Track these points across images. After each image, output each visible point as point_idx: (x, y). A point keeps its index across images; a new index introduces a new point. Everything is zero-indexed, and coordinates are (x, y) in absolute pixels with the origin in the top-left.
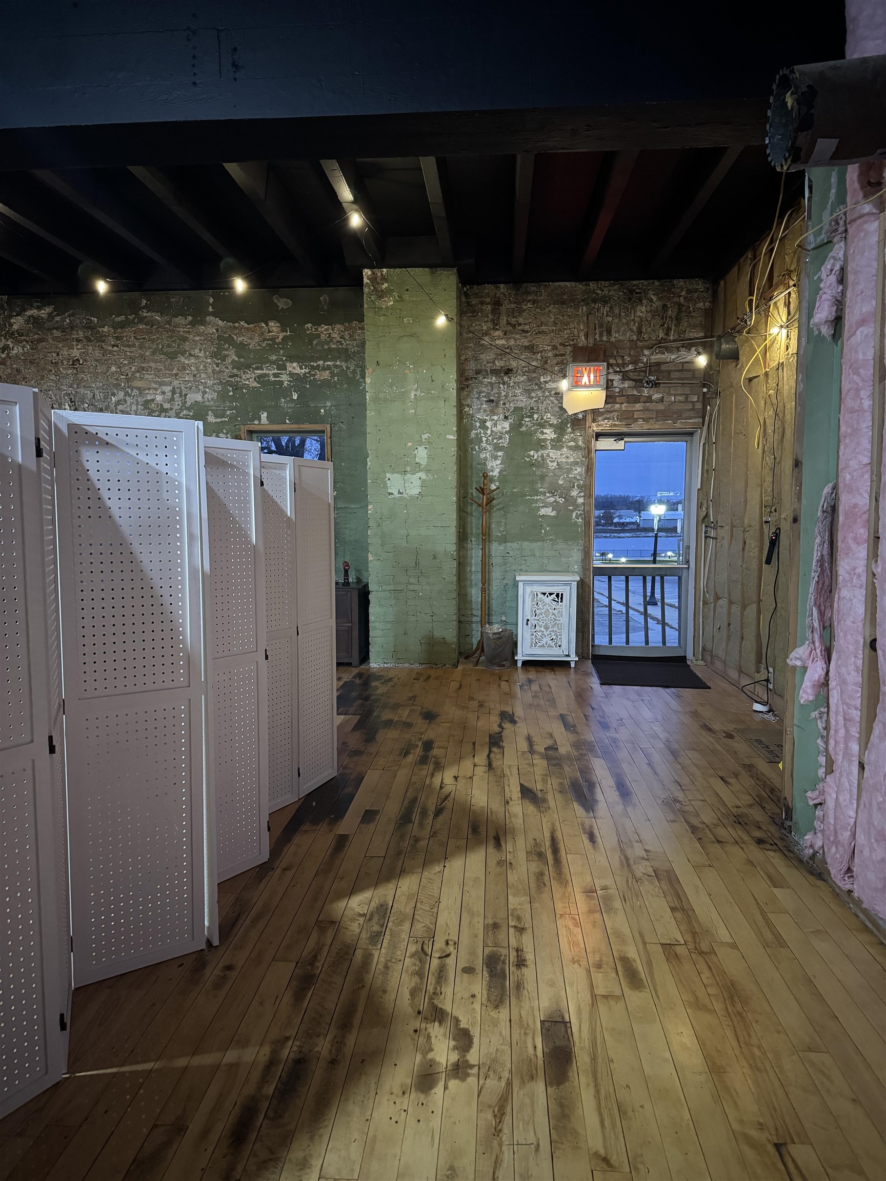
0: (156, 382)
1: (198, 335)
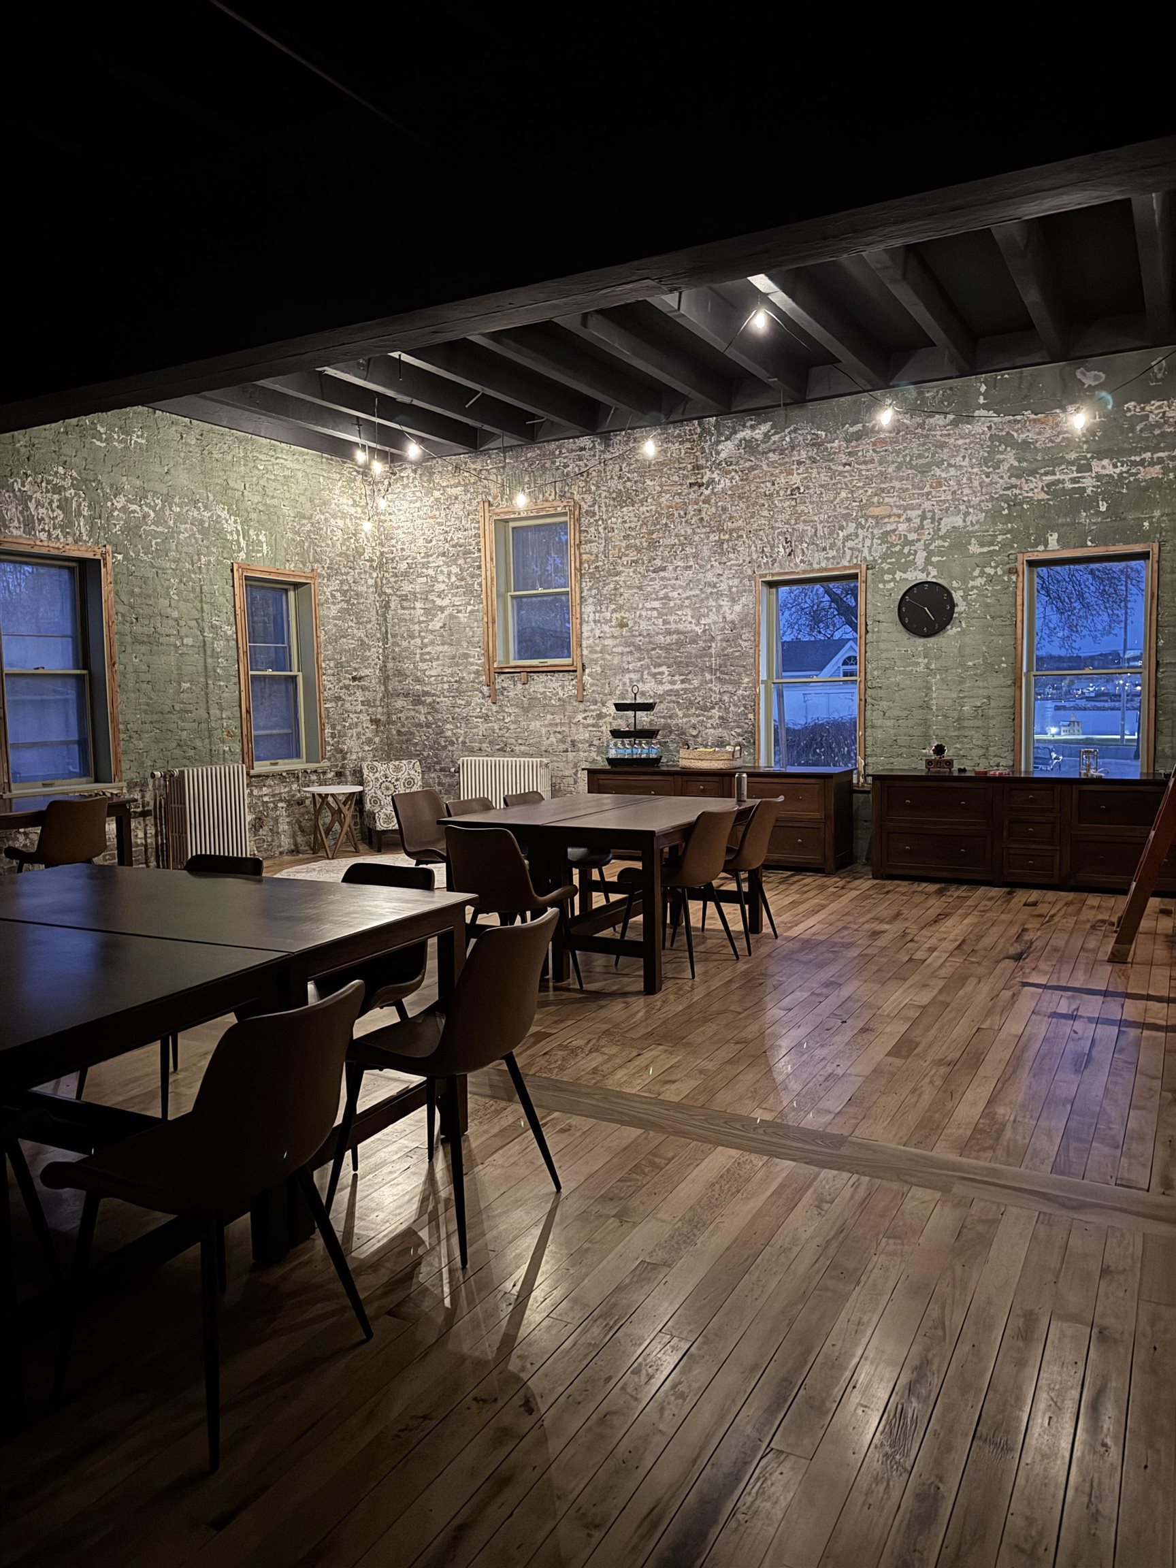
0: (899, 507)
1: (962, 438)
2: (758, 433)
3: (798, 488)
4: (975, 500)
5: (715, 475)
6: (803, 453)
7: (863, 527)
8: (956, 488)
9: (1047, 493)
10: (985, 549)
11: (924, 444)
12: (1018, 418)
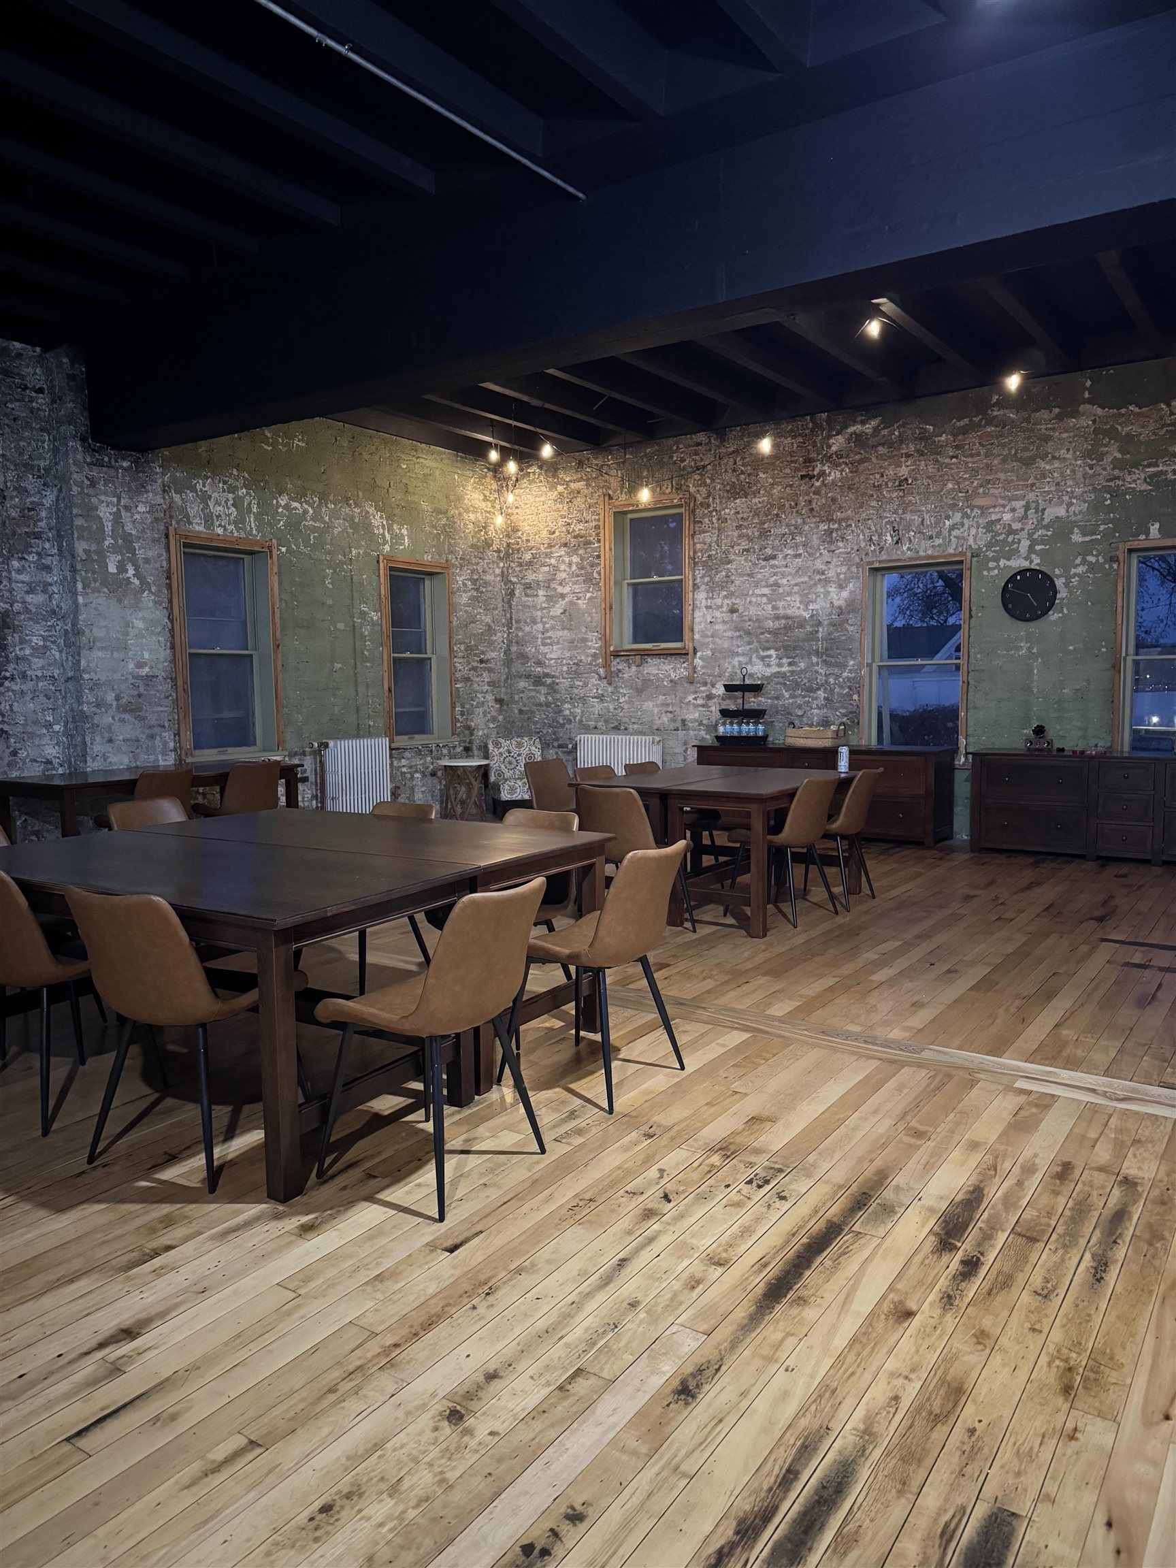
0: (1003, 498)
1: (1067, 431)
2: (868, 428)
3: (906, 479)
4: (1078, 491)
5: (826, 468)
6: (912, 447)
7: (968, 517)
8: (1059, 480)
9: (1149, 484)
10: (1087, 539)
11: (1029, 438)
12: (1123, 411)
